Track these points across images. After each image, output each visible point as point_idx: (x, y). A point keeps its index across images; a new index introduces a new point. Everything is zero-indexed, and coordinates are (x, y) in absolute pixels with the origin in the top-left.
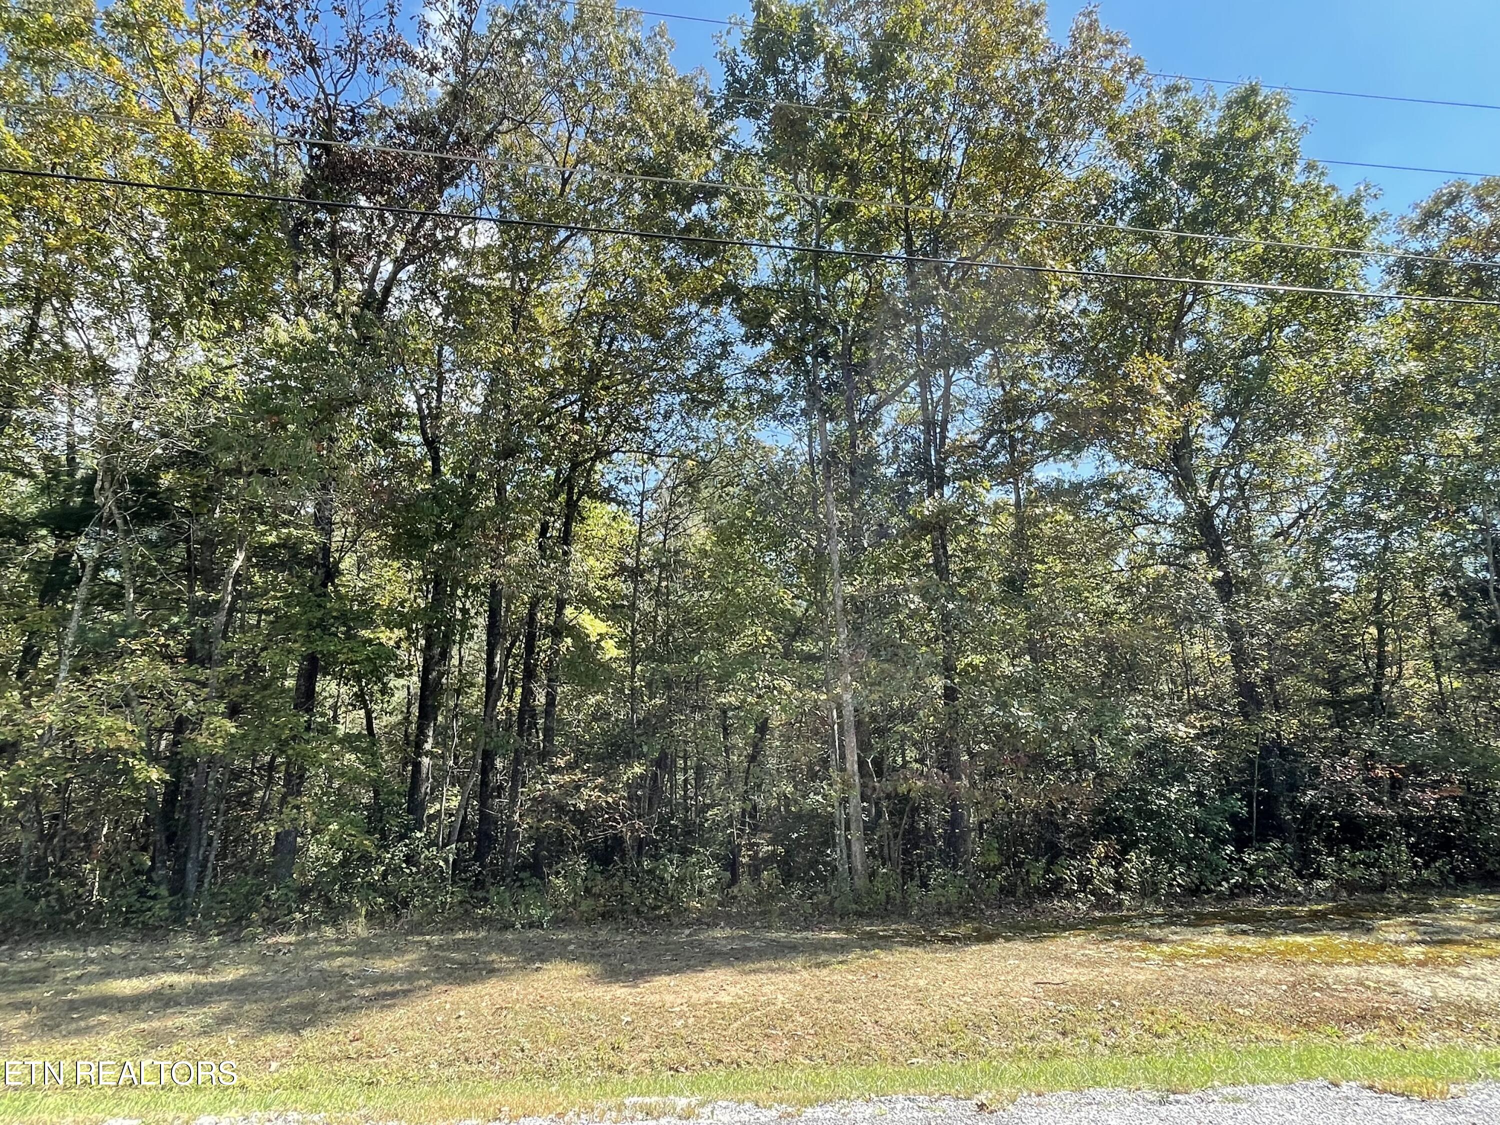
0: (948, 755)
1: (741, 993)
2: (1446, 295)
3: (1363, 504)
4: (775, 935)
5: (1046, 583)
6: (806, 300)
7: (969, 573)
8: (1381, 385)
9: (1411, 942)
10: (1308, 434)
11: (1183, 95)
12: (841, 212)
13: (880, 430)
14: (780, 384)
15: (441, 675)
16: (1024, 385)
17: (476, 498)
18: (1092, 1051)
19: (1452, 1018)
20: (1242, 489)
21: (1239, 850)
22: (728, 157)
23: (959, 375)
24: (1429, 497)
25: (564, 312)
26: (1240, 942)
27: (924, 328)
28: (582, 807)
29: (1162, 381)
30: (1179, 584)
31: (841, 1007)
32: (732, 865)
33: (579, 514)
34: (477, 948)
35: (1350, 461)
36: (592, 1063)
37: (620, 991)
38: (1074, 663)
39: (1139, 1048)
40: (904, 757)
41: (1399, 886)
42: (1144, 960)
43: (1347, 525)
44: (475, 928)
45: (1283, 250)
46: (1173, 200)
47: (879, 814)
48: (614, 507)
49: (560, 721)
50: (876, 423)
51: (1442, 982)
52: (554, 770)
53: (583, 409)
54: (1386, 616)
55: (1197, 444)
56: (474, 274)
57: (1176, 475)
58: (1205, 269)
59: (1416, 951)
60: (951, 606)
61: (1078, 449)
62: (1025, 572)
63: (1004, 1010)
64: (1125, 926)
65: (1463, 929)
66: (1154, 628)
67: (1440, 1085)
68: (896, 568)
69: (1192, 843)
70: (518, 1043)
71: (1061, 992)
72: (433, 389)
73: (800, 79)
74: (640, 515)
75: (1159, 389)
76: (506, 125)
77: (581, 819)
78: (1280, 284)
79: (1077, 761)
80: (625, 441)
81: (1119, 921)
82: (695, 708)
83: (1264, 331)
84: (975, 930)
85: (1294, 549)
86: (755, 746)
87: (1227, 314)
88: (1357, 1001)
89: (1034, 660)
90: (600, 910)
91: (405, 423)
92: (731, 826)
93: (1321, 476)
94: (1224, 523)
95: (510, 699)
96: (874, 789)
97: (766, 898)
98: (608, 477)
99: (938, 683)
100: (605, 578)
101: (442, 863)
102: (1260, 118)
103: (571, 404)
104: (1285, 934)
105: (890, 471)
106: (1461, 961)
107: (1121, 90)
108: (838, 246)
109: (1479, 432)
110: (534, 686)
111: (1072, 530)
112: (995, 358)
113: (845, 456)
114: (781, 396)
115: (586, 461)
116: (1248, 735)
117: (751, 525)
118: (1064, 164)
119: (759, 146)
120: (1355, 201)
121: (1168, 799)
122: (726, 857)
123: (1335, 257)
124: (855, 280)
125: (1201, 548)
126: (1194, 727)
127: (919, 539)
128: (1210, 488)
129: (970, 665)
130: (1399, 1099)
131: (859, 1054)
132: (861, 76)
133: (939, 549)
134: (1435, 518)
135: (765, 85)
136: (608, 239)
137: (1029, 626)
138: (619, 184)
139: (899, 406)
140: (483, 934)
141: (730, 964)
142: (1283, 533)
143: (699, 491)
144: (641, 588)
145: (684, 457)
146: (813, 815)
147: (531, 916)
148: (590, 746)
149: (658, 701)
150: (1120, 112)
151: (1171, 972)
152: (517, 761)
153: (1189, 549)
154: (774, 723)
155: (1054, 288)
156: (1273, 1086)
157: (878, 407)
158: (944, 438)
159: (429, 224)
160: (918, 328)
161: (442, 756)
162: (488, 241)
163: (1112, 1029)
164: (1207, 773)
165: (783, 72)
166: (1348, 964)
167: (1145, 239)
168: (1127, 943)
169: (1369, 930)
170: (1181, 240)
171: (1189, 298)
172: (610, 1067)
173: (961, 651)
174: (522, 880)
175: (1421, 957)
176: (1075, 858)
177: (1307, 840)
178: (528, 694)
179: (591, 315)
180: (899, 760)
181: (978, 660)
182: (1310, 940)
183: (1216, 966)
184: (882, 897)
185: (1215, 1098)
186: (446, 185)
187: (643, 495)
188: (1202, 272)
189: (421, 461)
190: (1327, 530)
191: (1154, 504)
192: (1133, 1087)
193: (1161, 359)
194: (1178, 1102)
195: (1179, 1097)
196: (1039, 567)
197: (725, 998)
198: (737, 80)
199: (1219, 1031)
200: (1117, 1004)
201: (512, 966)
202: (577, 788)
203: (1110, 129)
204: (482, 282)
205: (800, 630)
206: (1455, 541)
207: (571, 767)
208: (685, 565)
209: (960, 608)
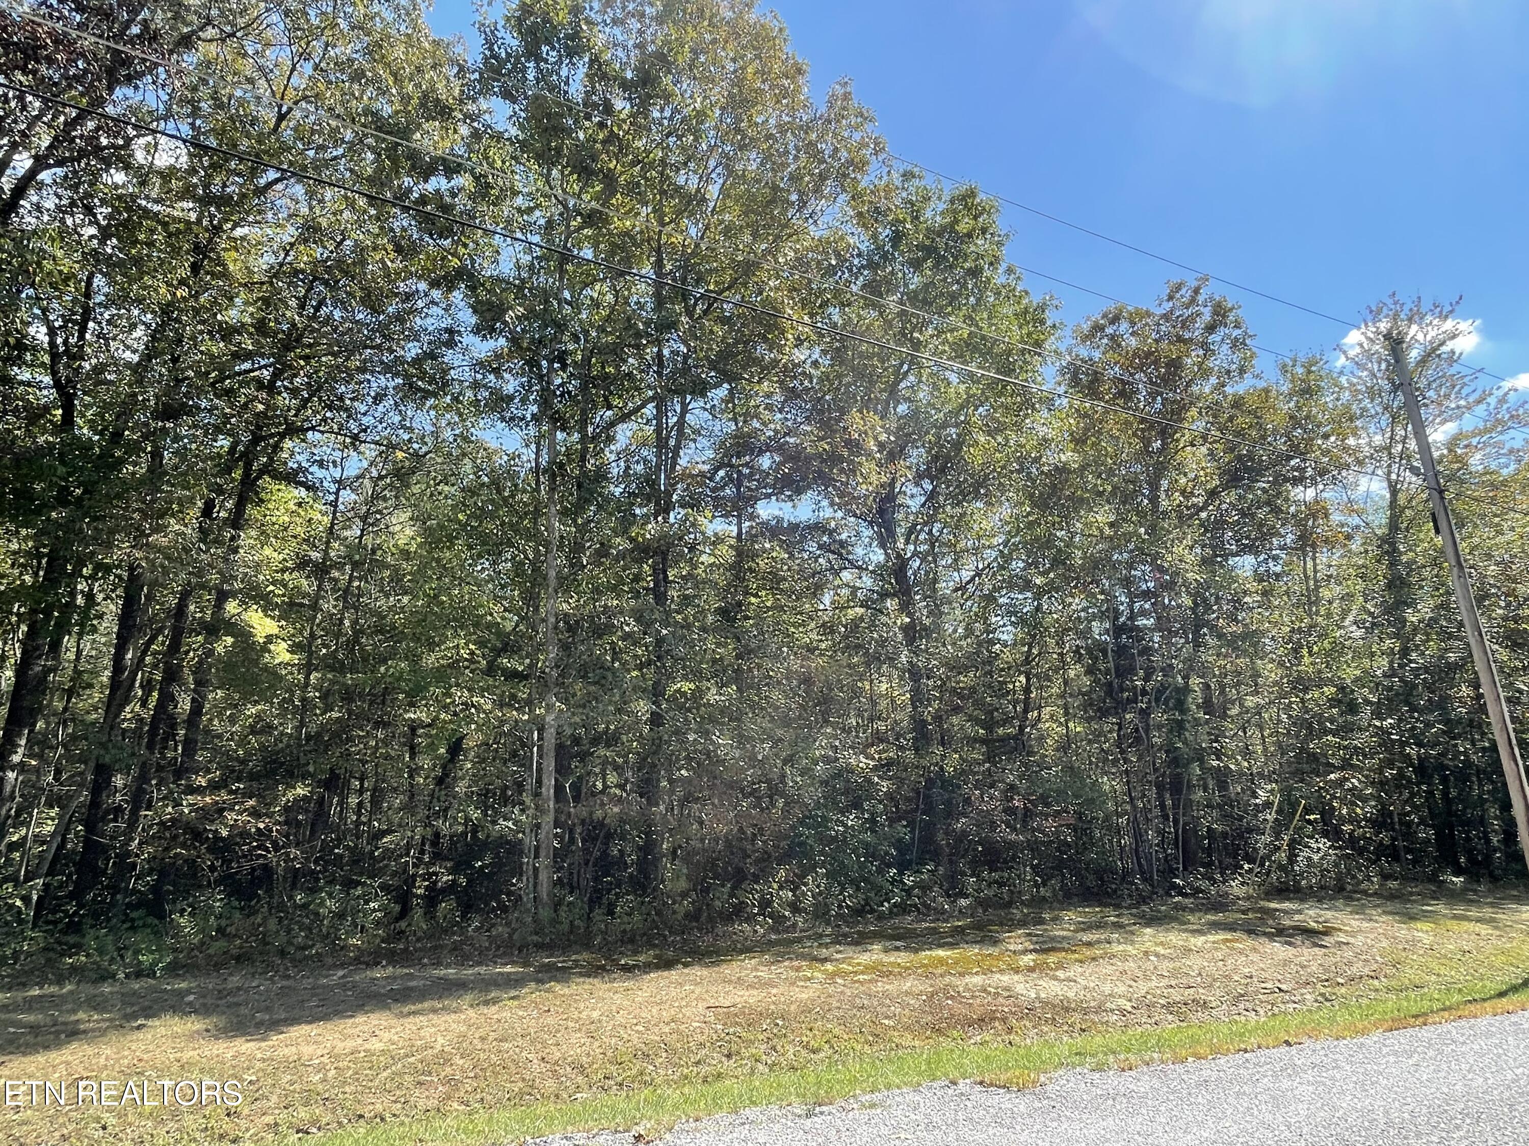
0: (648, 781)
1: (396, 1038)
2: (1100, 399)
3: (1024, 569)
4: (442, 972)
5: (757, 616)
6: (547, 301)
7: (686, 600)
8: (1046, 469)
9: (1025, 952)
10: (989, 504)
11: (916, 182)
12: (592, 219)
13: (613, 447)
14: (511, 385)
15: (47, 671)
16: (756, 424)
17: (121, 462)
18: (753, 1070)
19: (1049, 1016)
20: (933, 546)
21: (900, 873)
22: (476, 135)
23: (696, 405)
24: (1071, 568)
25: (265, 261)
26: (892, 958)
27: (666, 352)
28: (225, 833)
29: (876, 438)
30: (872, 626)
31: (506, 1045)
32: (403, 898)
33: (257, 493)
34: (57, 1006)
35: (1019, 530)
36: (198, 1135)
37: (245, 1046)
38: (775, 695)
39: (795, 1064)
40: (604, 783)
41: (1023, 903)
42: (809, 979)
43: (1011, 587)
44: (60, 982)
45: (983, 338)
46: (900, 275)
47: (572, 840)
48: (303, 492)
49: (207, 732)
50: (610, 439)
51: (1045, 984)
52: (192, 790)
53: (276, 376)
54: (1033, 668)
55: (900, 500)
56: (147, 198)
57: (879, 526)
58: (919, 342)
59: (1028, 959)
60: (664, 632)
61: (799, 491)
62: (739, 604)
63: (675, 1036)
64: (796, 947)
65: (1064, 938)
66: (849, 666)
67: (1032, 1076)
68: (614, 589)
69: (862, 866)
70: (98, 1120)
71: (730, 1016)
72: (75, 322)
73: (564, 72)
74: (334, 504)
75: (872, 445)
76: (210, 32)
77: (221, 847)
78: (979, 368)
79: (770, 788)
80: (324, 420)
81: (790, 942)
82: (377, 725)
83: (962, 407)
84: (656, 957)
85: (969, 603)
86: (444, 767)
87: (935, 387)
88: (978, 1009)
89: (739, 690)
90: (234, 952)
91: (28, 357)
92: (408, 855)
93: (995, 541)
94: (915, 574)
95: (144, 704)
96: (569, 814)
97: (438, 932)
98: (298, 458)
99: (643, 707)
100: (283, 571)
101: (18, 903)
102: (975, 218)
103: (260, 368)
104: (930, 949)
105: (618, 491)
106: (1060, 966)
107: (865, 163)
108: (588, 253)
109: (1112, 518)
110: (175, 689)
111: (785, 568)
112: (731, 391)
113: (573, 470)
114: (511, 398)
115: (272, 436)
116: (917, 767)
117: (465, 530)
118: (810, 221)
119: (514, 131)
120: (1042, 308)
121: (845, 825)
122: (399, 888)
123: (1023, 352)
124: (602, 291)
125: (895, 595)
126: (873, 759)
127: (640, 561)
128: (907, 542)
129: (678, 691)
130: (1002, 1091)
131: (521, 1094)
132: (625, 85)
133: (660, 574)
134: (1076, 587)
135: (524, 70)
136: (328, 194)
137: (738, 657)
138: (349, 135)
139: (635, 426)
140: (68, 987)
141: (385, 1007)
142: (962, 588)
143: (408, 486)
144: (327, 586)
145: (392, 447)
146: (502, 842)
147: (140, 962)
148: (243, 762)
149: (335, 715)
150: (863, 184)
151: (831, 989)
152: (143, 778)
153: (884, 595)
154: (468, 743)
155: (790, 336)
156: (905, 1090)
157: (612, 424)
158: (674, 464)
159: (91, 125)
160: (660, 351)
161: (37, 770)
162: (172, 161)
163: (774, 1048)
164: (880, 802)
165: (546, 61)
166: (977, 973)
167: (874, 305)
168: (796, 963)
169: (995, 942)
170: (903, 313)
171: (905, 367)
172: (221, 1137)
173: (671, 678)
174: (133, 920)
175: (1032, 964)
176: (757, 882)
177: (956, 863)
178: (166, 699)
179: (296, 272)
180: (599, 785)
181: (687, 687)
182: (949, 953)
183: (870, 981)
184: (566, 927)
185: (855, 1106)
186: (118, 82)
187: (340, 483)
188: (917, 345)
189: (46, 409)
190: (995, 589)
191: (859, 551)
192: (784, 1103)
193: (876, 417)
194: (822, 1113)
195: (824, 1108)
196: (753, 600)
197: (376, 1045)
198: (496, 57)
199: (867, 1042)
200: (781, 1023)
201: (104, 1025)
202: (221, 811)
203: (853, 198)
204: (156, 208)
205: (507, 646)
206: (1089, 607)
207: (214, 787)
208: (384, 565)
209: (673, 634)
